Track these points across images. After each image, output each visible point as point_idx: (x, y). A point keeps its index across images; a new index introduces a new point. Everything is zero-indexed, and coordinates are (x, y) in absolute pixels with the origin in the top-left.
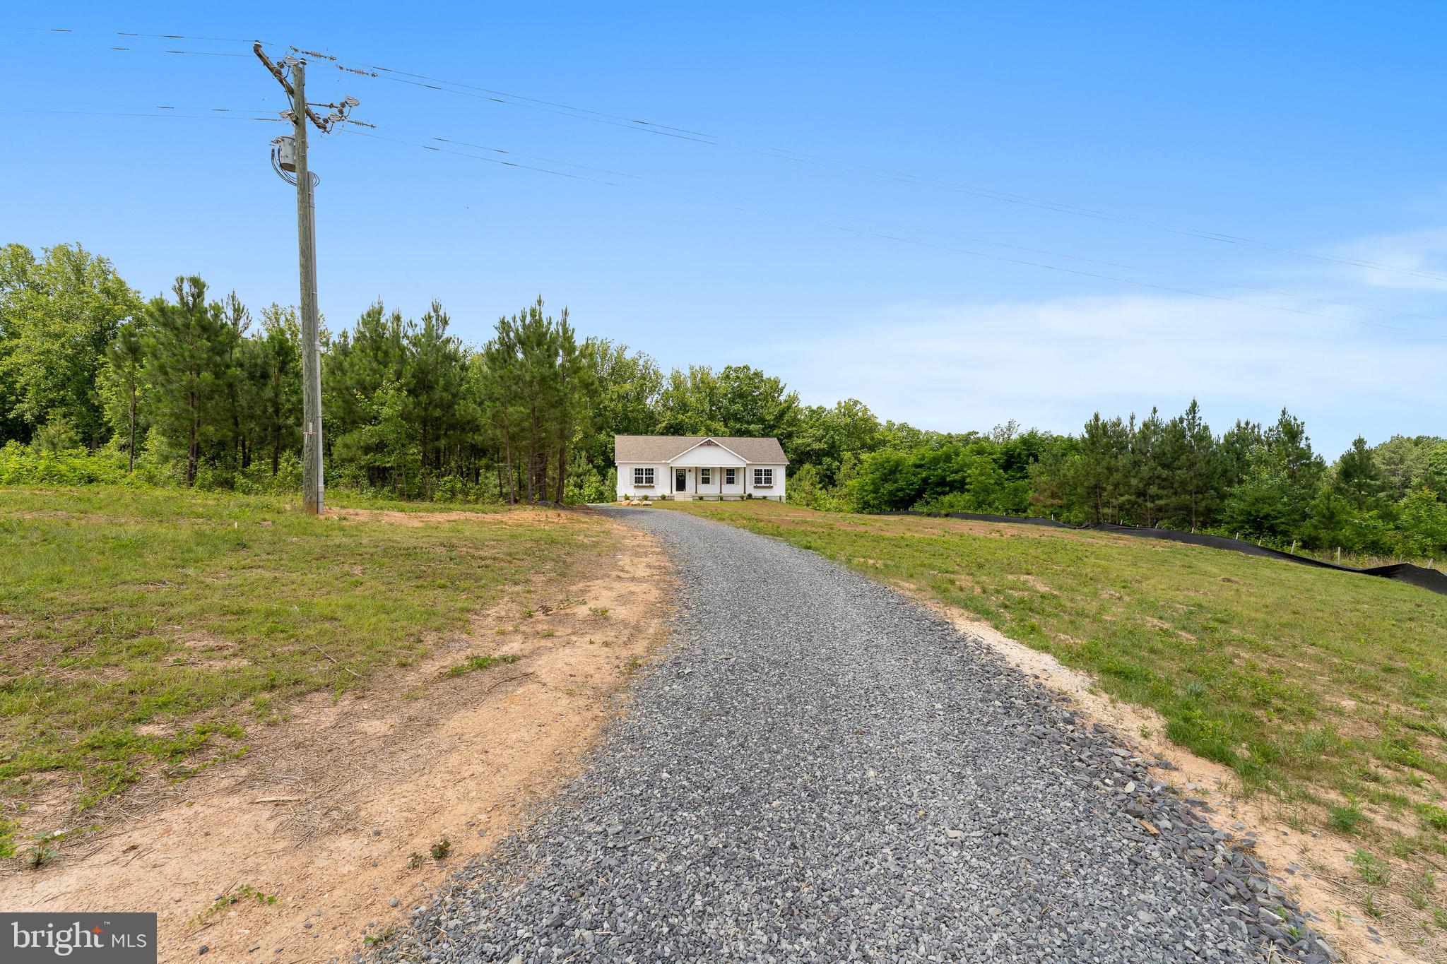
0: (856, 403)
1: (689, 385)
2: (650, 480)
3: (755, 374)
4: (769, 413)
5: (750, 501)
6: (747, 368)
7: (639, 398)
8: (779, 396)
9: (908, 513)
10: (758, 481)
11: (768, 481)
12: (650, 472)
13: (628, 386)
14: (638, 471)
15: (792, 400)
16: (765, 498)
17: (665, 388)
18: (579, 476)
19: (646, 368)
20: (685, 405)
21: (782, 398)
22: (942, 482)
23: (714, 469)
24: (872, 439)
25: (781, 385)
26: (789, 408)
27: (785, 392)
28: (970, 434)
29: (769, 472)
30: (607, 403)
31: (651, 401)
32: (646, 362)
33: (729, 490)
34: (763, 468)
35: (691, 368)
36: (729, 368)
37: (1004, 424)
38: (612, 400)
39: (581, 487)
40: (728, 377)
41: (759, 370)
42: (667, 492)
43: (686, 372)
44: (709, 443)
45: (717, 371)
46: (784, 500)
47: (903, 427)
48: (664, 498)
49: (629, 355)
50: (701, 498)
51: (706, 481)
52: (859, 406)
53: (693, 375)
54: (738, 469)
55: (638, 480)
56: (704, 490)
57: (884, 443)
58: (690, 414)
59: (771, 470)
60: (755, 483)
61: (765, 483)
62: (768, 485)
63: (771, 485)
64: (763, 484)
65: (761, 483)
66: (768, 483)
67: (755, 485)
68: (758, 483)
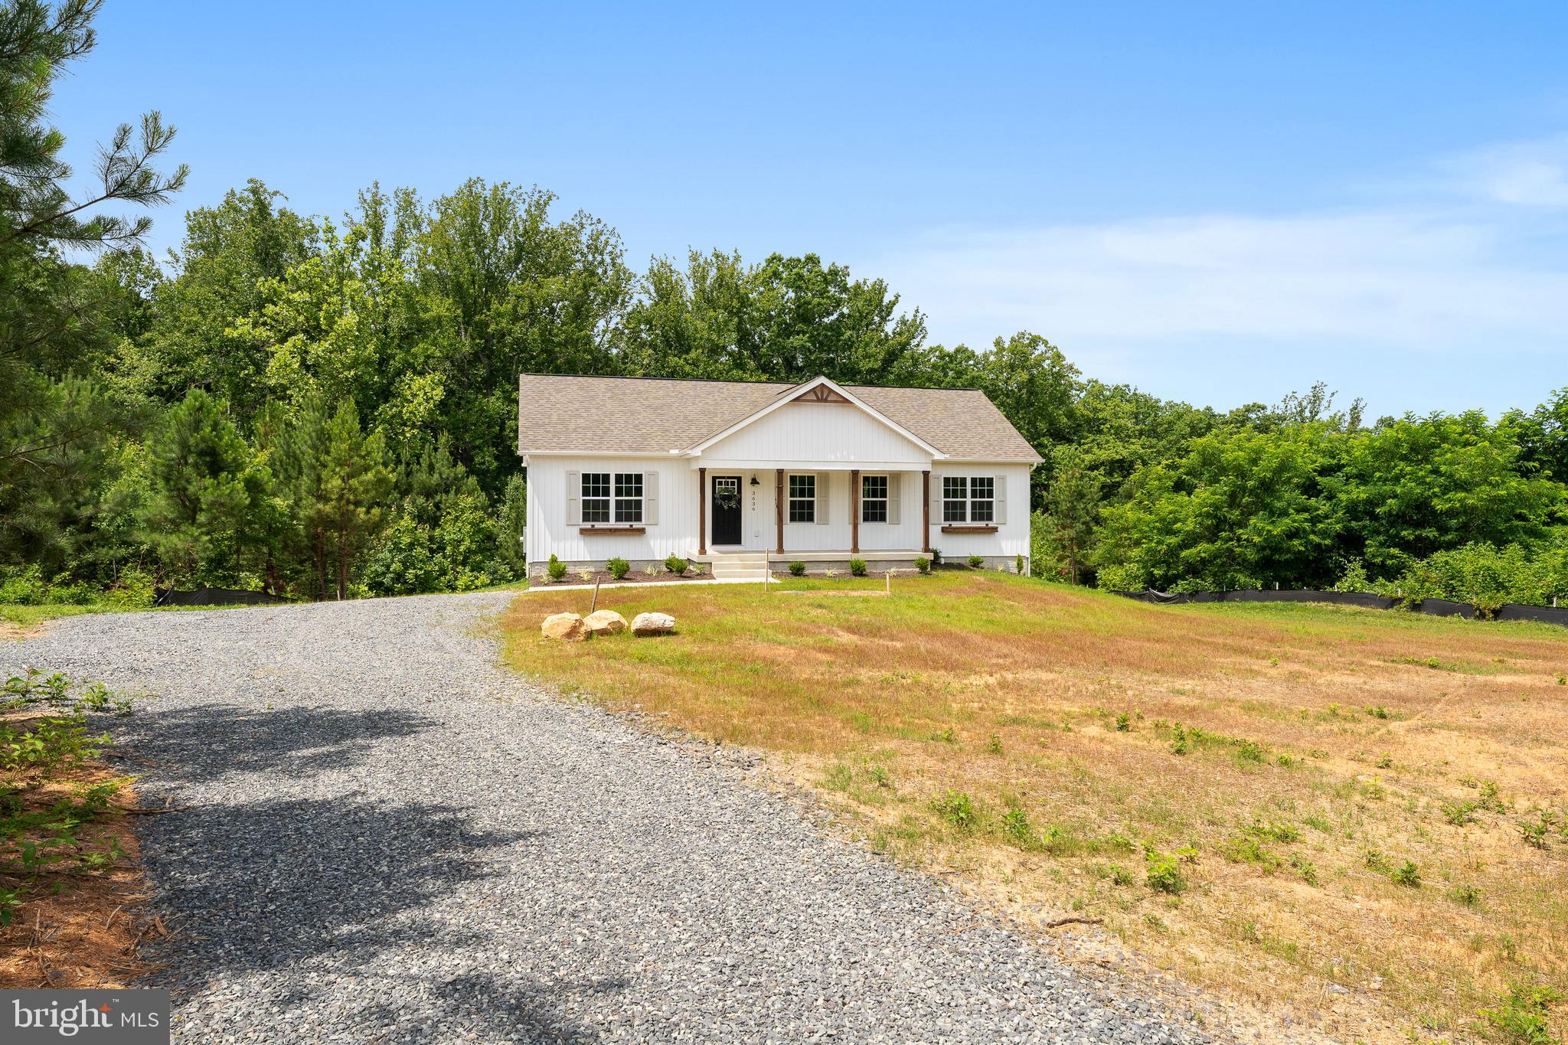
0: (1035, 341)
1: (690, 293)
2: (631, 512)
3: (834, 273)
4: (867, 356)
5: (940, 573)
6: (812, 260)
7: (580, 313)
8: (884, 319)
9: (1336, 598)
10: (954, 512)
11: (983, 511)
12: (631, 484)
13: (553, 285)
14: (594, 484)
15: (913, 328)
16: (976, 564)
17: (634, 301)
18: (428, 494)
19: (595, 249)
20: (680, 336)
21: (889, 327)
22: (1419, 512)
23: (825, 476)
24: (1070, 415)
25: (887, 298)
26: (904, 346)
27: (896, 314)
28: (1248, 409)
29: (984, 487)
30: (504, 323)
31: (604, 329)
32: (595, 237)
33: (877, 540)
34: (969, 474)
35: (694, 258)
36: (775, 259)
37: (1304, 392)
38: (515, 318)
39: (435, 522)
40: (776, 275)
41: (840, 265)
42: (687, 547)
43: (682, 268)
44: (821, 396)
45: (751, 261)
46: (1027, 567)
47: (1120, 393)
48: (677, 569)
49: (555, 219)
50: (798, 571)
51: (803, 513)
52: (1041, 348)
53: (699, 274)
54: (897, 476)
55: (593, 512)
56: (802, 540)
57: (1094, 425)
58: (693, 354)
59: (990, 481)
60: (946, 519)
61: (973, 519)
62: (982, 524)
63: (991, 524)
64: (969, 522)
65: (963, 518)
66: (981, 519)
67: (946, 524)
68: (954, 519)
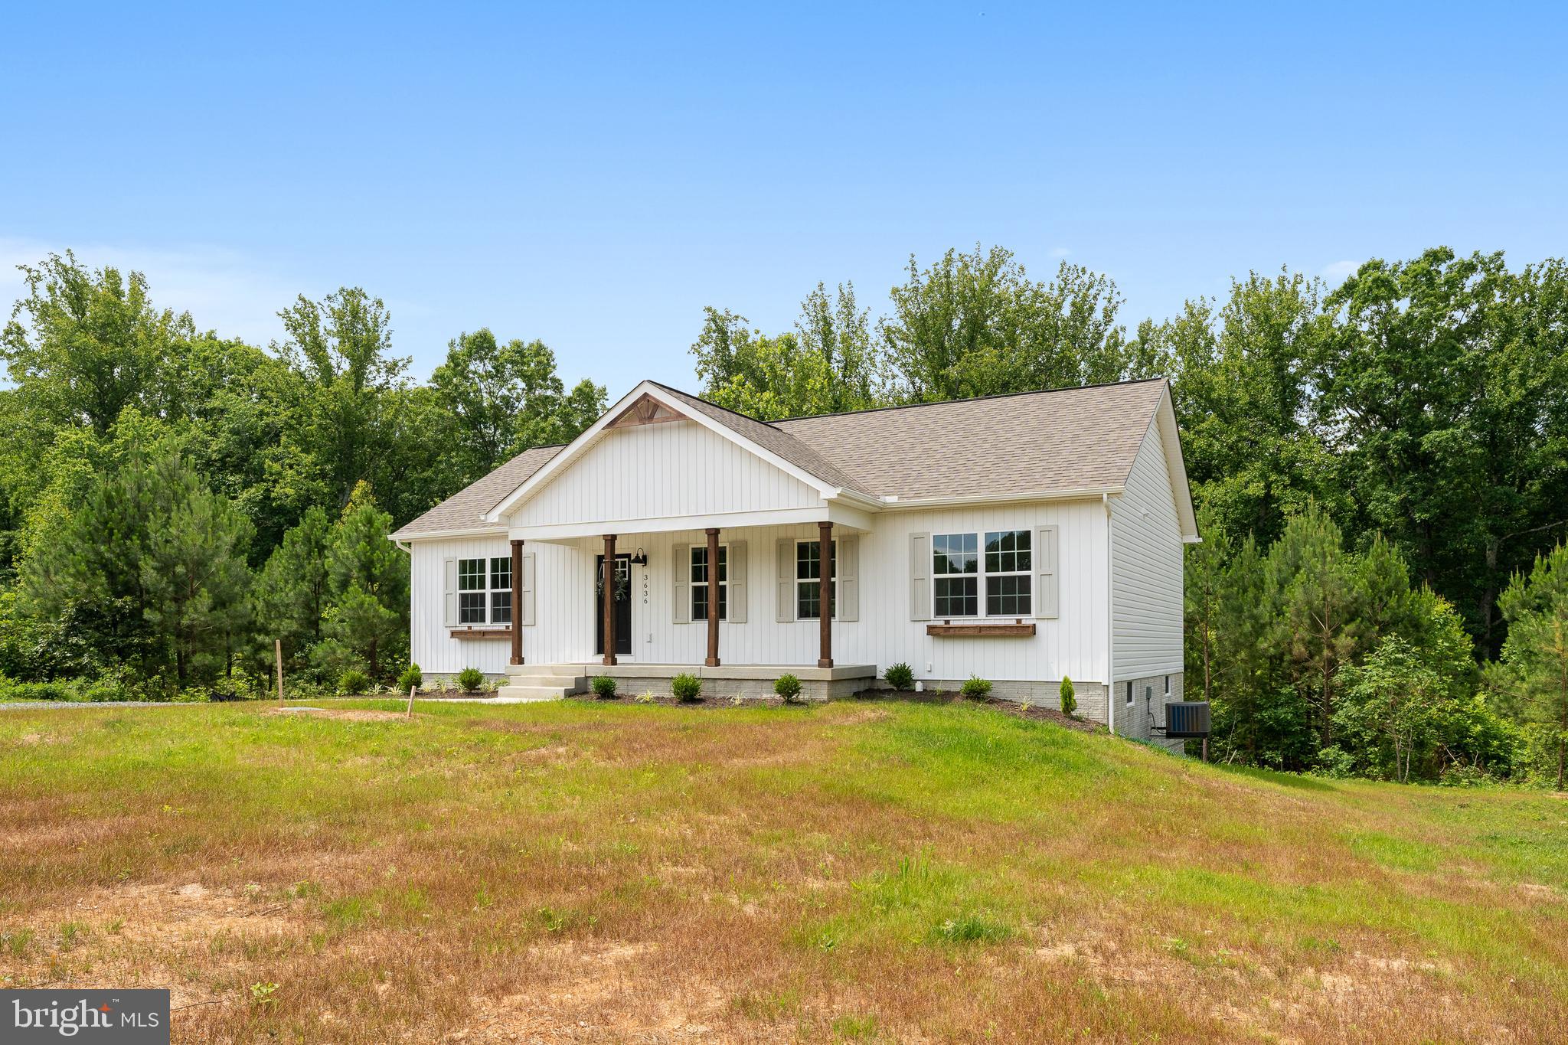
2: (509, 608)
10: (953, 598)
11: (1012, 596)
12: (507, 571)
14: (471, 573)
29: (1013, 550)
34: (981, 528)
44: (645, 414)
50: (606, 690)
55: (470, 609)
59: (1025, 538)
60: (940, 610)
61: (992, 609)
62: (1009, 620)
63: (1027, 620)
64: (981, 617)
65: (972, 610)
66: (1009, 610)
67: (940, 621)
68: (957, 611)
